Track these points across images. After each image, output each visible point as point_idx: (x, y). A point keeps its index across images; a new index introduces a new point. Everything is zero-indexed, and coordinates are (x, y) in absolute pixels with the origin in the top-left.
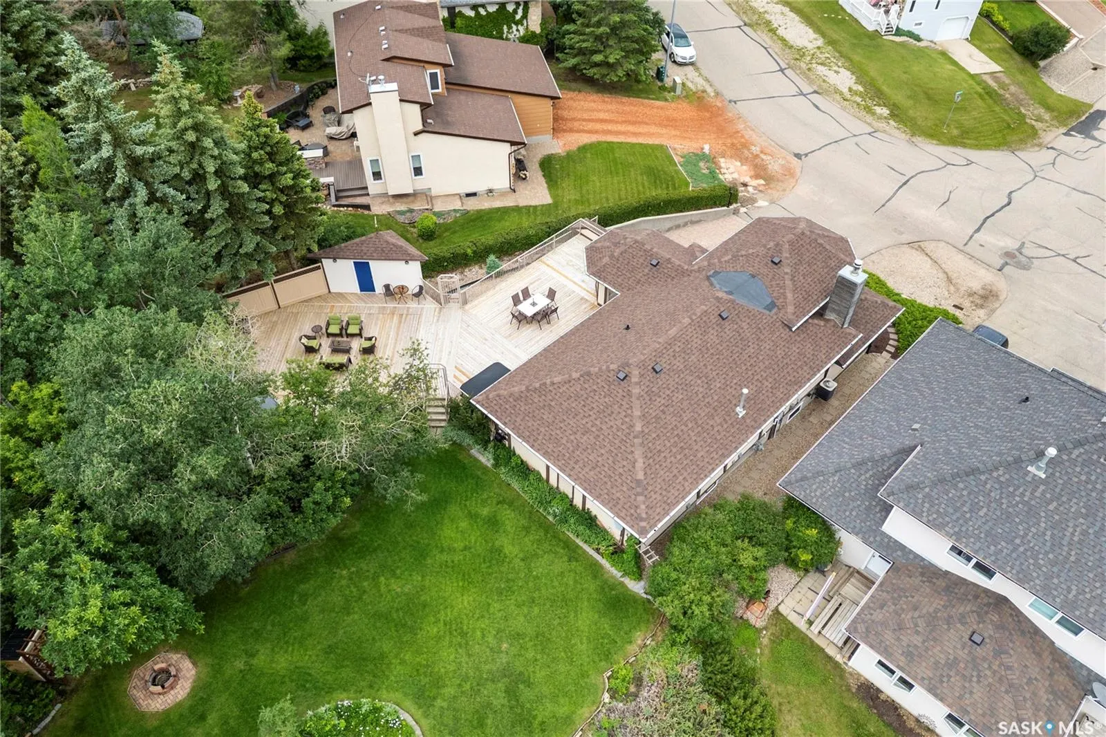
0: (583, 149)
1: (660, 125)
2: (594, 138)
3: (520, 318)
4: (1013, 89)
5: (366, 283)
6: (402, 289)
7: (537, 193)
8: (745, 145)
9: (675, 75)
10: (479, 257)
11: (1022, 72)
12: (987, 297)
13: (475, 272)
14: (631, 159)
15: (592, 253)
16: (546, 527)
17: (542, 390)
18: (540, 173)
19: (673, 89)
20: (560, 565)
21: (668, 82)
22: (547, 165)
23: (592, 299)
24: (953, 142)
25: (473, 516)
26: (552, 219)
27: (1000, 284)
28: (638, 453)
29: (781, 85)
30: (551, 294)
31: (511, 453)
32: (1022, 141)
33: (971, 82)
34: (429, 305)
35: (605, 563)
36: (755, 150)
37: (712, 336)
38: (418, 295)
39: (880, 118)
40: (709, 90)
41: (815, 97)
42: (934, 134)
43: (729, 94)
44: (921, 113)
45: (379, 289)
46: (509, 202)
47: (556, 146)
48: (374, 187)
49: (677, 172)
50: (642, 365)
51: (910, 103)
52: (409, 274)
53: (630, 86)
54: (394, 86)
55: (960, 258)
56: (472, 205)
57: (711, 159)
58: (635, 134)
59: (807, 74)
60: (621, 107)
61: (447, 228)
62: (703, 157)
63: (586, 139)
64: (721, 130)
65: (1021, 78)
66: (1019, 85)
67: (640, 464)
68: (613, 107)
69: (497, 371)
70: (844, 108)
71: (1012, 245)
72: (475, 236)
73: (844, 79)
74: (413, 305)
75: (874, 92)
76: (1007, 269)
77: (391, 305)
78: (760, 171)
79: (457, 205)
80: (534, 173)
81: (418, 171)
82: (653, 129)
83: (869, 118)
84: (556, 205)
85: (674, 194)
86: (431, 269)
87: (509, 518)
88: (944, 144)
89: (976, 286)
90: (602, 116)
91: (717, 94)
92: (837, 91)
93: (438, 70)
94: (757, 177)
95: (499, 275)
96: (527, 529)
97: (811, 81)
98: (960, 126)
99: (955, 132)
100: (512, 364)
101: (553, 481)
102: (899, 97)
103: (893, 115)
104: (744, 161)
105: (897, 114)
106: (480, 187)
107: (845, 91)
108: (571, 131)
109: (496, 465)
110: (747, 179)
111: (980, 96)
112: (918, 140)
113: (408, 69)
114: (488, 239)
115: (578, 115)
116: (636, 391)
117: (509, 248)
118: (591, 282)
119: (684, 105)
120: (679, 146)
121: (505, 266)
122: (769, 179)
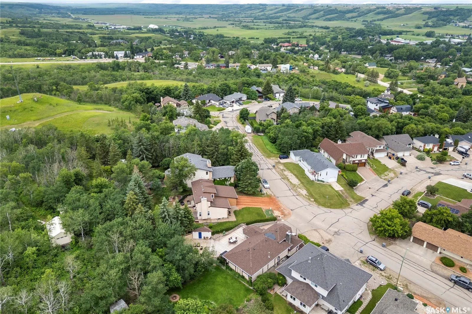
0: (243, 209)
1: (260, 203)
2: (245, 206)
3: (230, 243)
4: (345, 194)
5: (200, 236)
6: (207, 238)
7: (233, 218)
8: (280, 208)
9: (265, 191)
10: (221, 231)
11: (349, 190)
12: (329, 241)
13: (221, 235)
14: (253, 211)
15: (244, 230)
16: (236, 279)
17: (235, 253)
18: (233, 214)
19: (264, 194)
20: (238, 284)
21: (263, 193)
22: (235, 212)
23: (244, 239)
24: (328, 207)
25: (222, 277)
26: (236, 224)
27: (333, 238)
28: (251, 263)
29: (289, 193)
30: (236, 238)
31: (229, 267)
32: (345, 207)
33: (335, 192)
34: (212, 241)
35: (246, 284)
36: (282, 209)
37: (264, 244)
38: (210, 239)
39: (312, 201)
40: (273, 194)
41: (297, 197)
42: (324, 205)
43: (277, 196)
44: (321, 200)
45: (203, 237)
46: (227, 220)
47: (237, 208)
48: (199, 218)
49: (264, 214)
50: (251, 248)
51: (319, 198)
52: (208, 234)
53: (254, 194)
54: (206, 199)
55: (325, 233)
56: (219, 221)
57: (272, 211)
58: (255, 205)
59: (296, 191)
60: (252, 199)
61: (214, 226)
62: (269, 210)
63: (244, 206)
64: (275, 204)
65: (348, 191)
66: (347, 193)
67: (251, 265)
68: (250, 199)
69: (226, 252)
70: (303, 199)
71: (336, 230)
72: (220, 227)
73: (304, 192)
74: (209, 241)
75: (311, 195)
76: (335, 235)
77: (205, 241)
78: (283, 213)
79: (216, 221)
80: (232, 214)
81: (209, 214)
82: (259, 204)
83: (309, 201)
84: (237, 221)
85: (262, 218)
86: (213, 234)
87: (229, 277)
88: (326, 207)
89: (327, 239)
90: (247, 201)
91: (274, 195)
92: (302, 195)
93: (213, 194)
94: (282, 215)
95: (226, 235)
96: (232, 279)
97: (296, 192)
98: (330, 203)
99: (329, 205)
100: (228, 251)
101: (237, 271)
102: (317, 196)
103: (315, 201)
104: (279, 211)
105: (316, 201)
106: (221, 217)
107: (304, 195)
108: (240, 205)
109: (226, 269)
110: (280, 215)
111: (337, 195)
112: (320, 206)
113: (208, 194)
114: (223, 228)
115: (241, 201)
116: (251, 252)
117: (227, 230)
118: (244, 235)
119: (266, 198)
120: (264, 208)
121: (227, 233)
122: (285, 215)
